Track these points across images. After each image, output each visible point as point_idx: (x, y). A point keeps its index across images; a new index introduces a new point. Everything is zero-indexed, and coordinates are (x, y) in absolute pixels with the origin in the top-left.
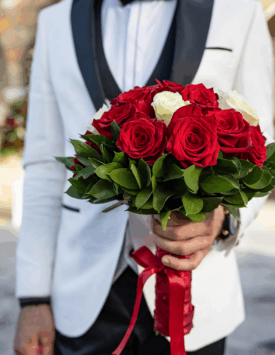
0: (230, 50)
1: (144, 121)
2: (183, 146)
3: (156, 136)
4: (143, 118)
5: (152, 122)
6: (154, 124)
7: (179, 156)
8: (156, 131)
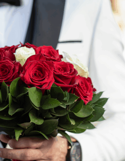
0: (80, 42)
1: (7, 61)
2: (30, 76)
3: (14, 70)
4: (7, 60)
5: (13, 62)
6: (14, 63)
7: (27, 82)
8: (14, 67)
